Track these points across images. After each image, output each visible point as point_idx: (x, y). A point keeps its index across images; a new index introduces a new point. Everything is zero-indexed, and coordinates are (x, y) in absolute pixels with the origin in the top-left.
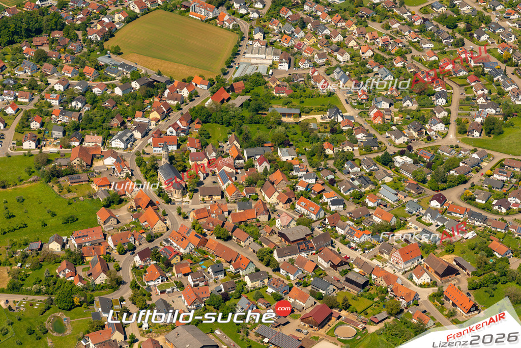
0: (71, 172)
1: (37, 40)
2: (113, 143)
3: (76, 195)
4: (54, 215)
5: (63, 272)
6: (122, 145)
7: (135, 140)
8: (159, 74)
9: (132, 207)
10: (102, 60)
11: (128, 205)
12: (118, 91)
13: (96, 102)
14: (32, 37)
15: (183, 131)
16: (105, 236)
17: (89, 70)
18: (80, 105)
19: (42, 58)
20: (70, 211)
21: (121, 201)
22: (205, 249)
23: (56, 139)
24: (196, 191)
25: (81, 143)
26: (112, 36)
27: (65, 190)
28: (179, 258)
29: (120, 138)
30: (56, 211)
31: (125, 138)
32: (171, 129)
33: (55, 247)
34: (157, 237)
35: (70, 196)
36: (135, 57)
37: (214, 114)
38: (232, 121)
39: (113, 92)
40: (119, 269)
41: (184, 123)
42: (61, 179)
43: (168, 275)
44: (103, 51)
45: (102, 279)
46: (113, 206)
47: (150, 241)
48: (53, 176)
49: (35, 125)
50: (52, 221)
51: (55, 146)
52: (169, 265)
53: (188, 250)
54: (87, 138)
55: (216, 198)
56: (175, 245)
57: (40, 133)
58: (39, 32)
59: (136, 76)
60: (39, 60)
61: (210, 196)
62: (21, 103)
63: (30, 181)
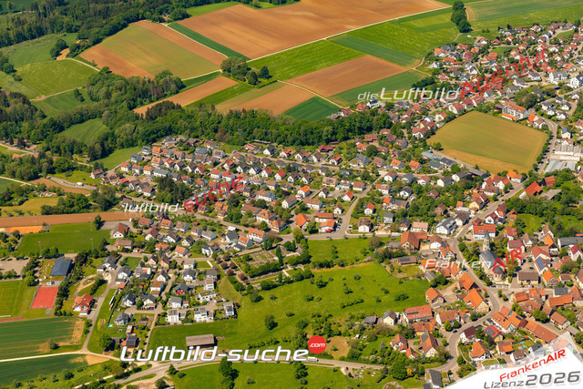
0: (401, 255)
1: (368, 137)
2: (438, 229)
3: (406, 275)
4: (387, 292)
5: (396, 345)
6: (446, 232)
7: (457, 227)
8: (477, 168)
9: (456, 288)
10: (426, 155)
11: (453, 286)
12: (441, 183)
13: (422, 192)
14: (364, 134)
15: (501, 220)
16: (433, 313)
17: (414, 164)
18: (407, 195)
19: (373, 152)
20: (401, 290)
21: (446, 283)
22: (525, 329)
23: (386, 224)
24: (515, 275)
25: (409, 229)
26: (434, 134)
27: (396, 270)
28: (501, 337)
29: (444, 225)
30: (389, 289)
31: (448, 225)
32: (490, 218)
33: (389, 321)
34: (481, 316)
35: (400, 276)
36: (454, 153)
37: (528, 205)
38: (545, 212)
39: (435, 184)
40: (446, 345)
41: (501, 213)
42: (393, 260)
43: (492, 352)
44: (426, 147)
45: (432, 353)
46: (440, 286)
47: (474, 320)
48: (386, 257)
49: (368, 211)
50: (385, 298)
51: (386, 230)
52: (492, 343)
53: (509, 330)
54: (415, 224)
55: (533, 282)
56: (497, 324)
57: (372, 218)
58: (370, 129)
59: (456, 170)
60: (371, 154)
61: (528, 281)
62: (356, 192)
63: (365, 262)
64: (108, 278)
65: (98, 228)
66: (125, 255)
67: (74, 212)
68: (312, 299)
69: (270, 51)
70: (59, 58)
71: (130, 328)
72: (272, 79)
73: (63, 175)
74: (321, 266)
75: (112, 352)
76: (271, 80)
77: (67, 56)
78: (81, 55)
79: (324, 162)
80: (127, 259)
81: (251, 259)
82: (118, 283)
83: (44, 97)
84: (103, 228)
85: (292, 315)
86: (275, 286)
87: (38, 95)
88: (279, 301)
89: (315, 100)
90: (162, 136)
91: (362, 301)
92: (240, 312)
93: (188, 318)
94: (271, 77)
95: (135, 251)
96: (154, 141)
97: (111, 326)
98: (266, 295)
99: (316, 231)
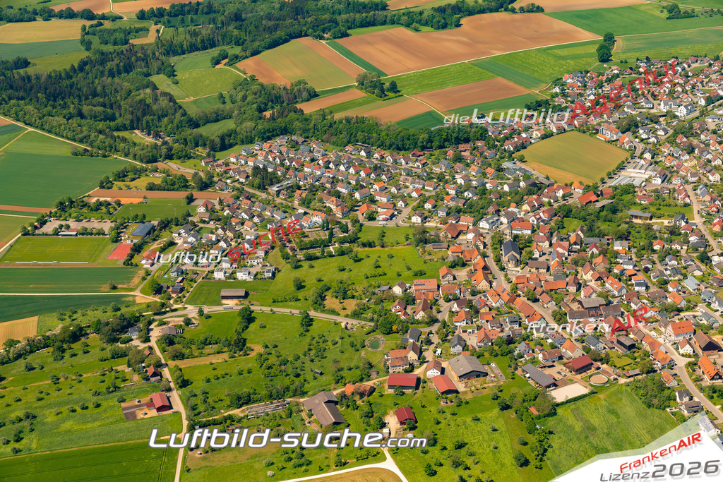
1: (462, 147)
2: (481, 223)
3: (433, 257)
4: (410, 269)
5: (395, 309)
7: (501, 224)
8: (547, 178)
9: (471, 270)
10: (507, 165)
11: (469, 268)
12: (506, 188)
13: (485, 194)
15: (543, 221)
16: (439, 287)
17: (490, 171)
18: (471, 195)
19: (459, 159)
20: (422, 268)
21: (464, 265)
22: (512, 306)
23: (439, 218)
24: (528, 264)
25: (457, 222)
26: (525, 148)
27: (426, 253)
28: (488, 309)
29: (488, 220)
30: (412, 267)
31: (491, 221)
32: (534, 218)
33: (397, 290)
34: (480, 293)
35: (428, 257)
36: (535, 165)
39: (503, 188)
40: (439, 312)
41: (546, 215)
42: (427, 245)
43: (474, 320)
44: (511, 158)
45: (420, 315)
46: (458, 268)
47: (472, 295)
48: (422, 241)
49: (428, 206)
50: (405, 273)
51: (437, 222)
52: (477, 313)
53: (498, 305)
54: (464, 219)
55: (541, 270)
56: (490, 299)
57: (429, 212)
58: (467, 141)
59: (527, 178)
60: (455, 161)
61: (537, 269)
62: (427, 191)
63: (404, 245)
64: (179, 241)
65: (189, 203)
66: (201, 225)
67: (173, 190)
68: (344, 270)
69: (409, 70)
70: (217, 67)
71: (180, 278)
72: (400, 94)
73: (178, 161)
74: (364, 245)
75: (159, 296)
76: (398, 94)
77: (225, 65)
78: (237, 65)
79: (411, 165)
80: (202, 228)
81: (307, 236)
82: (185, 245)
83: (192, 98)
84: (192, 204)
85: (320, 281)
86: (317, 258)
87: (188, 96)
88: (315, 270)
89: (430, 114)
90: (278, 135)
91: (385, 274)
92: (278, 276)
93: (232, 276)
94: (399, 92)
95: (212, 223)
96: (269, 138)
97: (166, 276)
98: (306, 264)
99: (374, 219)
